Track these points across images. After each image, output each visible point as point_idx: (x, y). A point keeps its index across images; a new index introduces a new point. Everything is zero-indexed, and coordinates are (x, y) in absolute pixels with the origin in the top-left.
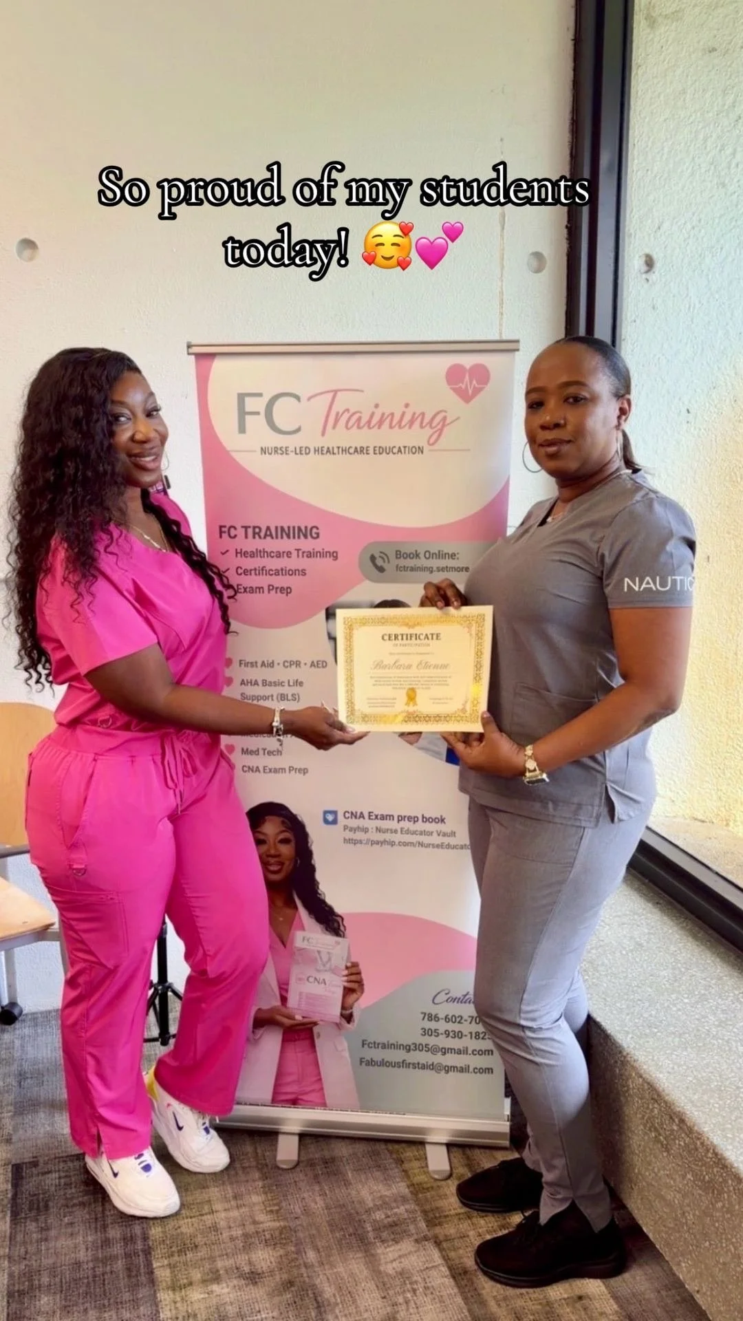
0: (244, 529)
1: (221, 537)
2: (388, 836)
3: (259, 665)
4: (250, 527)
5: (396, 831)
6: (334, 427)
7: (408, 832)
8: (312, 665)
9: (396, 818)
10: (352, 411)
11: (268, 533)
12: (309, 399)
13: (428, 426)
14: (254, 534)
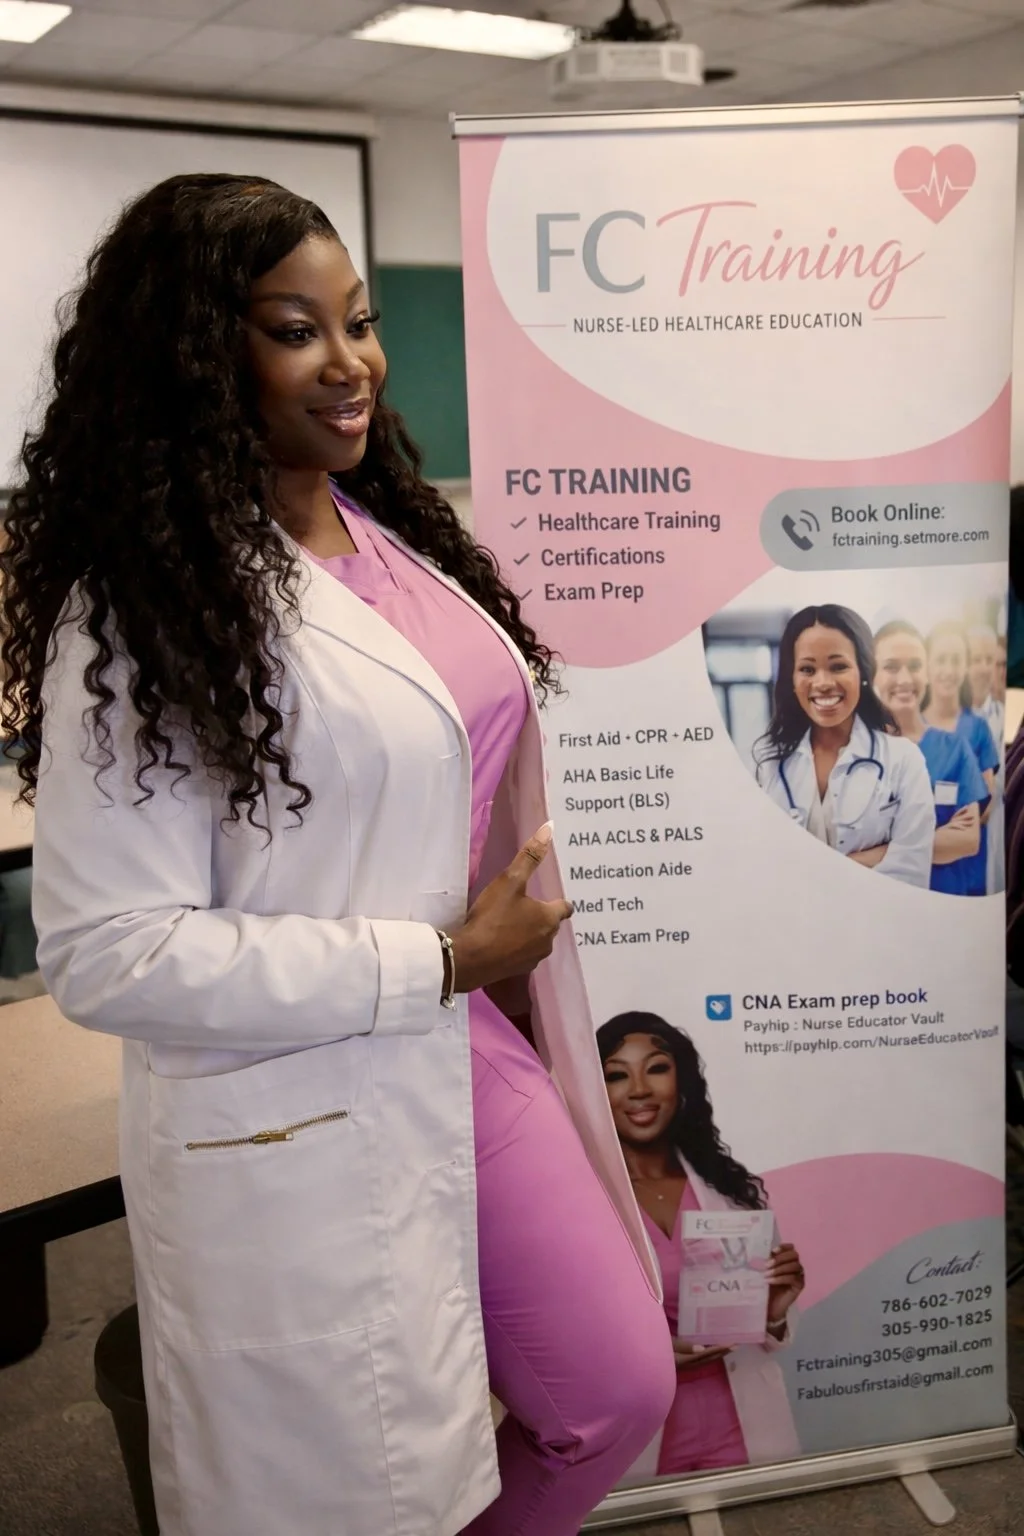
0: (553, 476)
1: (510, 492)
2: (824, 1035)
3: (594, 741)
4: (564, 471)
5: (838, 1024)
6: (702, 278)
7: (861, 1022)
8: (688, 735)
9: (838, 1002)
10: (734, 246)
11: (598, 482)
12: (660, 222)
13: (869, 272)
14: (572, 482)
